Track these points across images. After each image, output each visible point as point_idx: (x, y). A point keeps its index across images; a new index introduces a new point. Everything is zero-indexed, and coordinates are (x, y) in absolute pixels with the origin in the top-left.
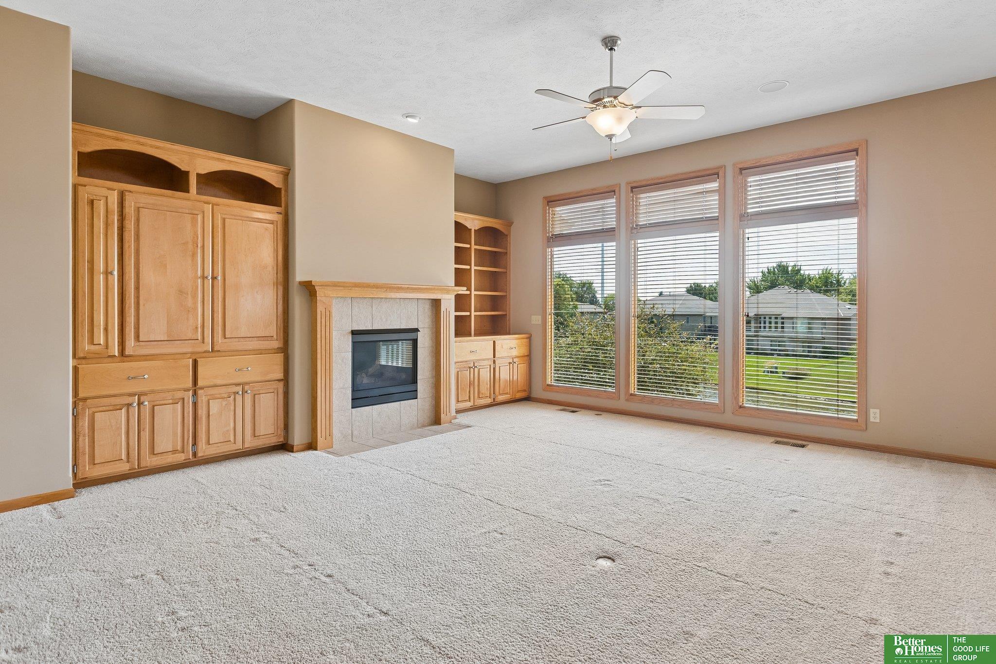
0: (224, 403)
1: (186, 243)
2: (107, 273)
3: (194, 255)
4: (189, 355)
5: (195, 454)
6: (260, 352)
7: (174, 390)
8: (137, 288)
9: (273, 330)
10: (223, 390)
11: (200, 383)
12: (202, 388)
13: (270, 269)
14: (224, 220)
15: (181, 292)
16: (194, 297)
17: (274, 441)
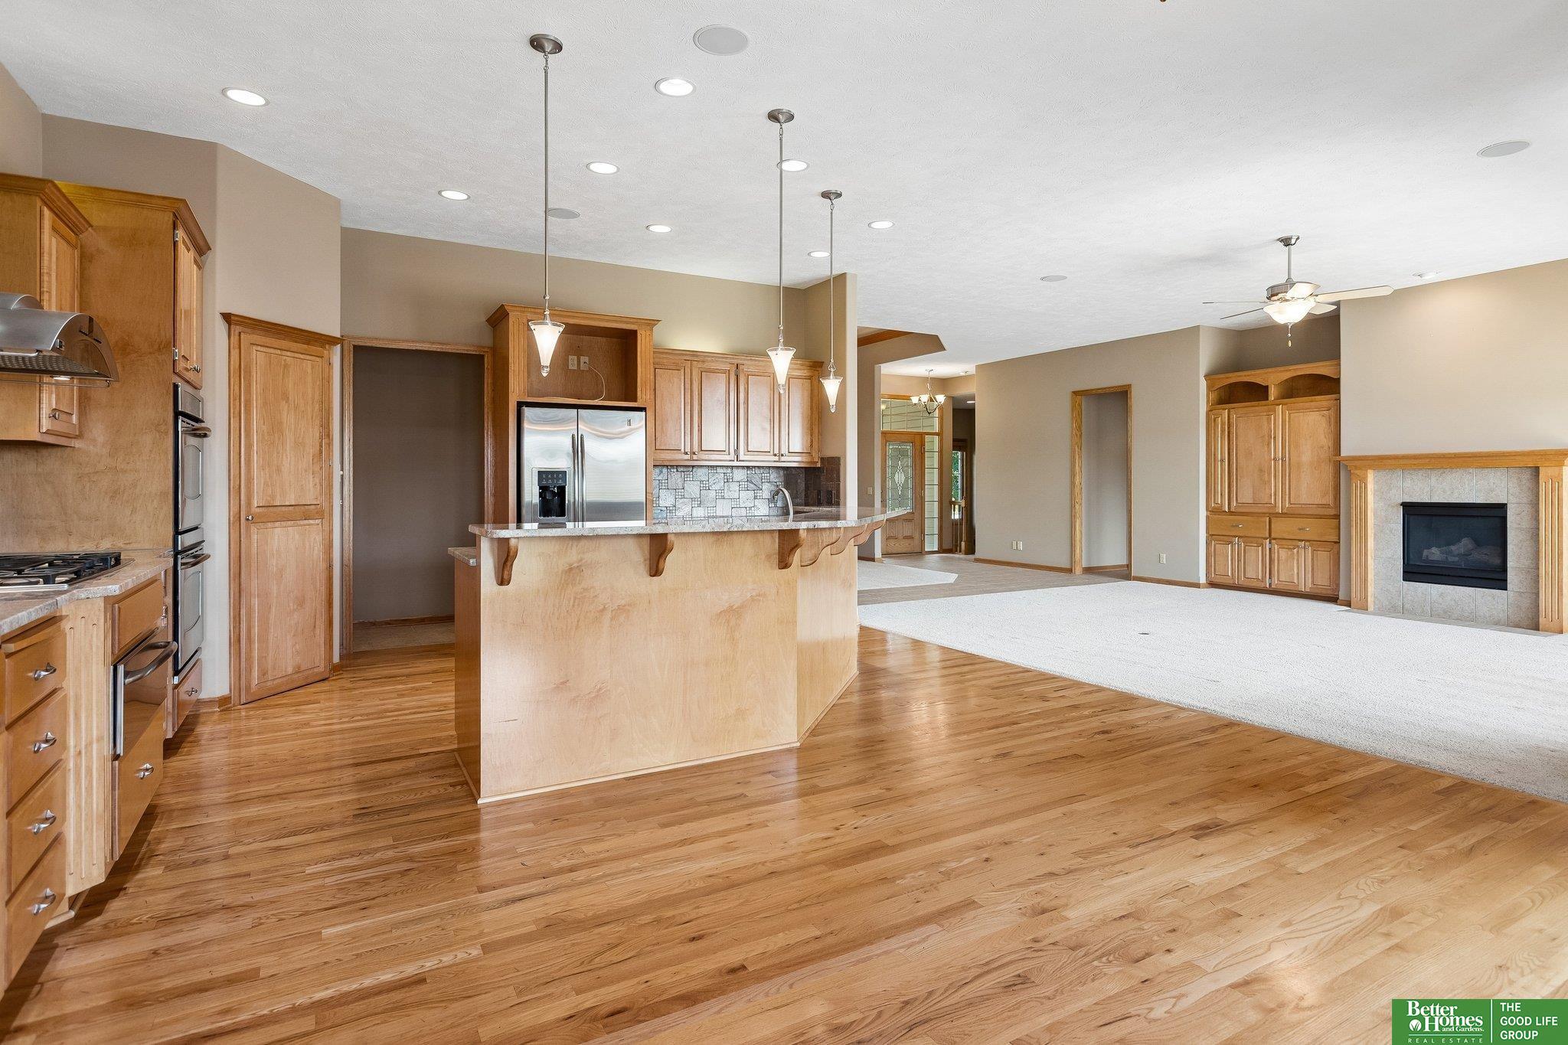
0: (1289, 553)
1: (1263, 437)
2: (1222, 461)
3: (1269, 444)
4: (1268, 515)
5: (1270, 584)
6: (1321, 517)
7: (1258, 537)
8: (1237, 469)
9: (1329, 499)
10: (1290, 542)
11: (1273, 536)
12: (1274, 539)
13: (1326, 448)
14: (1290, 414)
15: (1261, 470)
16: (1269, 474)
17: (1330, 593)
